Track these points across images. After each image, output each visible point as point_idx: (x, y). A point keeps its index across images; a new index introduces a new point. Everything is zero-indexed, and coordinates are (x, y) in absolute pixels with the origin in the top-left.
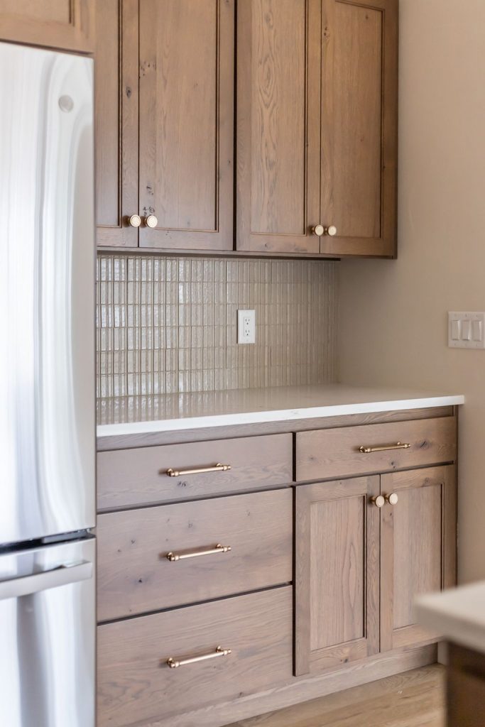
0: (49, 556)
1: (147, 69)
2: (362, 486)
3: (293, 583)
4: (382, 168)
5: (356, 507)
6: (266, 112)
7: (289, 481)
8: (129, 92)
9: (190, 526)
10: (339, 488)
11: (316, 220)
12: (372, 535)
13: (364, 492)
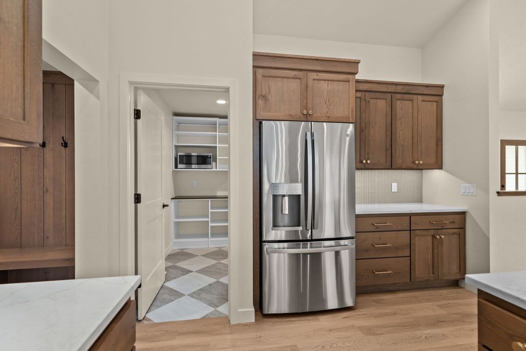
0: (342, 242)
1: (367, 125)
2: (432, 232)
3: (410, 256)
4: (437, 144)
5: (430, 238)
6: (401, 132)
7: (409, 229)
8: (363, 131)
9: (380, 238)
10: (425, 233)
11: (416, 158)
12: (435, 247)
13: (433, 234)
